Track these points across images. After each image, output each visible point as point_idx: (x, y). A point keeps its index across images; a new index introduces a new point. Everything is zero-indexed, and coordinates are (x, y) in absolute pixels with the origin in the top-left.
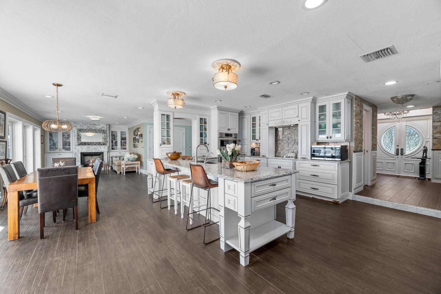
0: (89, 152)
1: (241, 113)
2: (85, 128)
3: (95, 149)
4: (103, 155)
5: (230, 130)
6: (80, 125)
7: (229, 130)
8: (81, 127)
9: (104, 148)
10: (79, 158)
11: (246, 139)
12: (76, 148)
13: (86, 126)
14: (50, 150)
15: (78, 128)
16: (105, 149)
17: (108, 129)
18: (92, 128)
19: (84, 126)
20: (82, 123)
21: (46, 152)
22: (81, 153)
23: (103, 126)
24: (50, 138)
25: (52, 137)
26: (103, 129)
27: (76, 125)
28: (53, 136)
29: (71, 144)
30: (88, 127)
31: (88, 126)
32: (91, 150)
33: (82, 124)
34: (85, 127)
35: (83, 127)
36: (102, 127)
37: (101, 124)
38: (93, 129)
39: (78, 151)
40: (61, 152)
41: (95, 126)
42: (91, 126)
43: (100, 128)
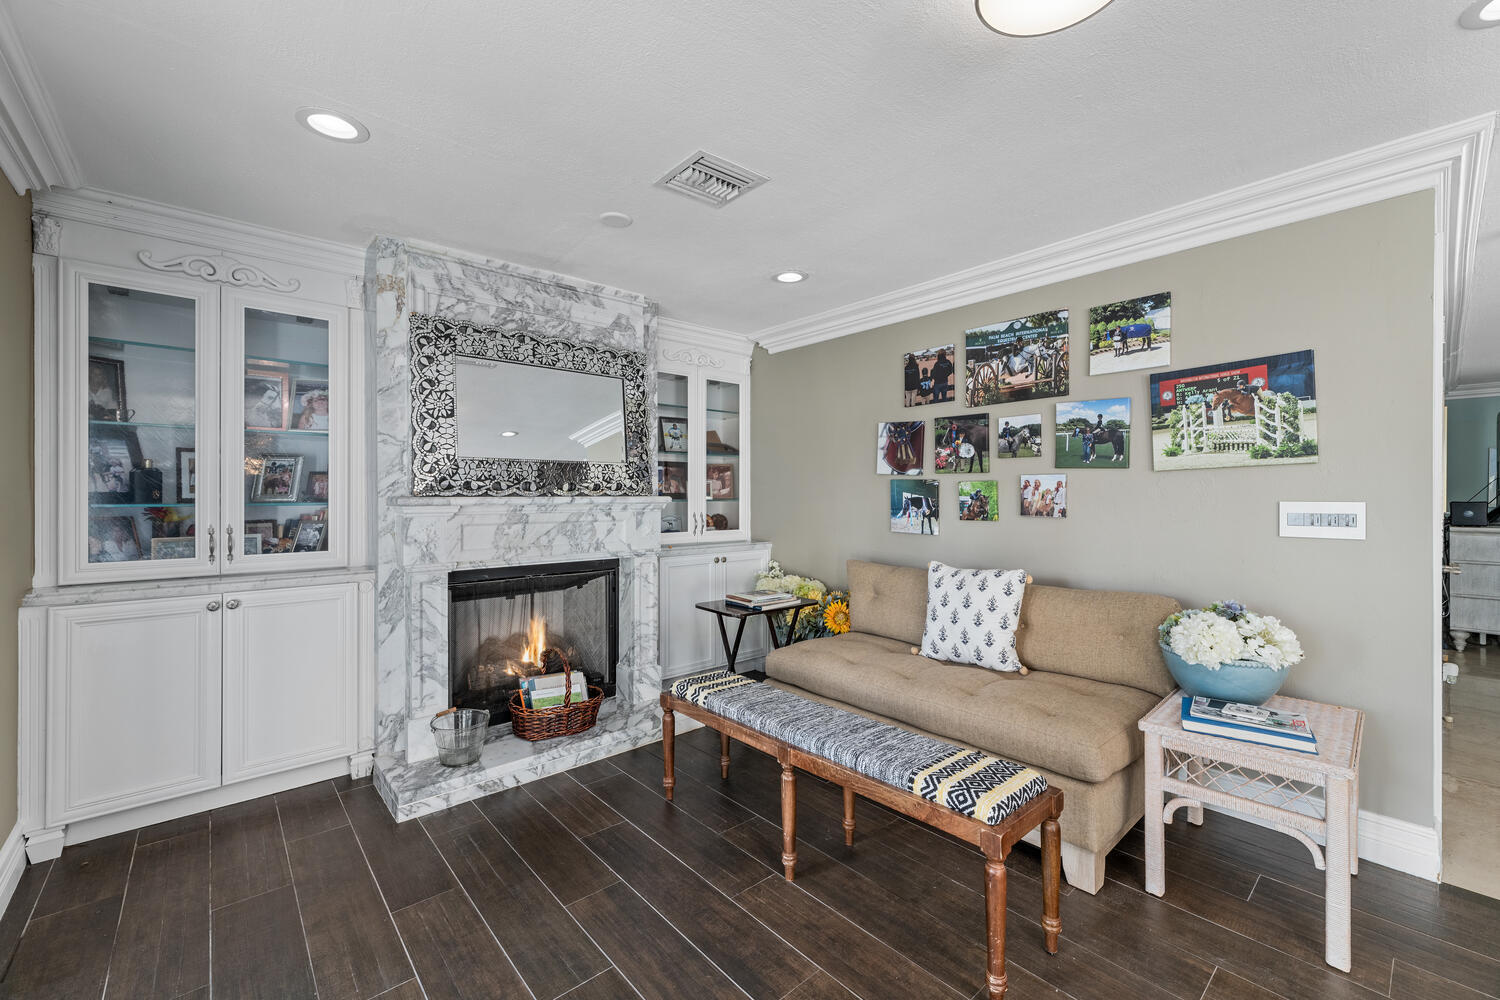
0: (525, 560)
2: (481, 318)
3: (571, 535)
4: (613, 589)
6: (439, 280)
8: (447, 302)
9: (639, 524)
10: (434, 631)
12: (406, 523)
13: (496, 294)
14: (97, 557)
15: (420, 310)
16: (646, 528)
18: (540, 318)
19: (472, 289)
20: (463, 263)
21: (41, 579)
22: (453, 576)
23: (625, 309)
24: (96, 411)
25: (119, 390)
26: (618, 340)
27: (402, 275)
28: (131, 379)
29: (335, 487)
30: (512, 306)
31: (510, 293)
32: (536, 543)
33: (456, 271)
34: (484, 308)
35: (468, 300)
36: (616, 324)
38: (551, 331)
39: (428, 556)
40: (228, 567)
41: (563, 303)
42: (533, 299)
43: (598, 331)
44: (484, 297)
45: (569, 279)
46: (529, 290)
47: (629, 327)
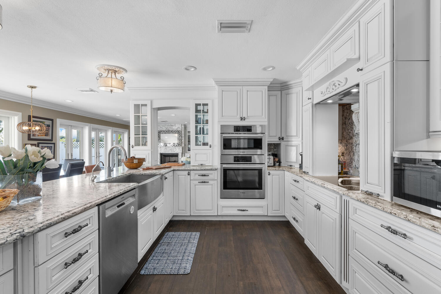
1: (284, 84)
2: (164, 130)
3: (171, 150)
4: (178, 157)
5: (246, 120)
6: (160, 127)
7: (242, 119)
8: (161, 129)
10: (159, 158)
11: (294, 136)
13: (165, 127)
15: (159, 130)
16: (180, 150)
17: (183, 129)
18: (170, 129)
19: (163, 127)
22: (160, 154)
23: (179, 126)
26: (179, 129)
31: (166, 127)
32: (168, 151)
33: (161, 126)
35: (163, 128)
36: (178, 128)
37: (177, 124)
39: (158, 152)
41: (172, 127)
42: (168, 127)
43: (176, 129)
44: (164, 128)
45: (172, 124)
46: (168, 126)
47: (180, 128)
